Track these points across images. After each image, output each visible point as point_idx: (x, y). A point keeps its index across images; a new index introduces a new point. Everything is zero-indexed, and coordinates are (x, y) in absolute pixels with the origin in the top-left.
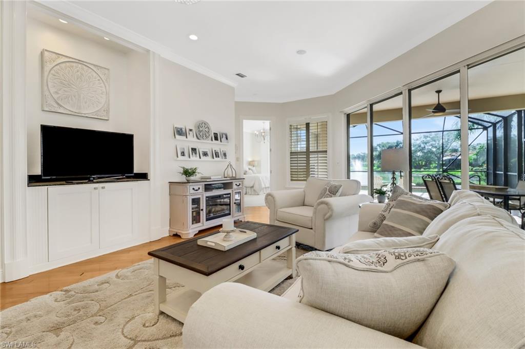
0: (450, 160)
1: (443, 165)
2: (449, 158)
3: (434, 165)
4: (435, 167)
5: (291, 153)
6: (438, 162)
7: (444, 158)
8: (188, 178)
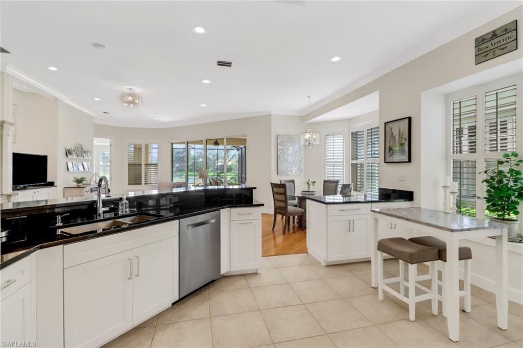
0: (221, 165)
1: (217, 169)
2: (221, 164)
3: (211, 169)
4: (212, 171)
5: (129, 164)
6: (214, 167)
7: (218, 164)
8: (79, 184)
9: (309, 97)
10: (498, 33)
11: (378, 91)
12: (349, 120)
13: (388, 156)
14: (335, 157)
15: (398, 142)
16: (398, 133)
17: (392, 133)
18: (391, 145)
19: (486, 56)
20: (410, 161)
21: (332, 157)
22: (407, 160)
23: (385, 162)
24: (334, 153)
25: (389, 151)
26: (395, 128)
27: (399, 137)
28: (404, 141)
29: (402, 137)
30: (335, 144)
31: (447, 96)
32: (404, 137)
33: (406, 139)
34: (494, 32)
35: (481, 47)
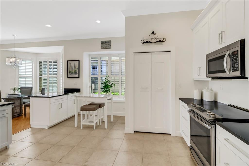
9: (14, 35)
10: (107, 42)
11: (63, 46)
12: (37, 54)
13: (69, 75)
14: (26, 74)
15: (74, 69)
16: (74, 66)
17: (71, 65)
18: (70, 70)
19: (104, 47)
20: (79, 77)
21: (25, 74)
22: (78, 77)
23: (67, 77)
24: (26, 71)
25: (69, 73)
26: (73, 64)
27: (74, 68)
28: (76, 69)
29: (76, 68)
30: (26, 66)
31: (90, 55)
32: (77, 68)
33: (77, 69)
34: (106, 41)
35: (103, 44)
